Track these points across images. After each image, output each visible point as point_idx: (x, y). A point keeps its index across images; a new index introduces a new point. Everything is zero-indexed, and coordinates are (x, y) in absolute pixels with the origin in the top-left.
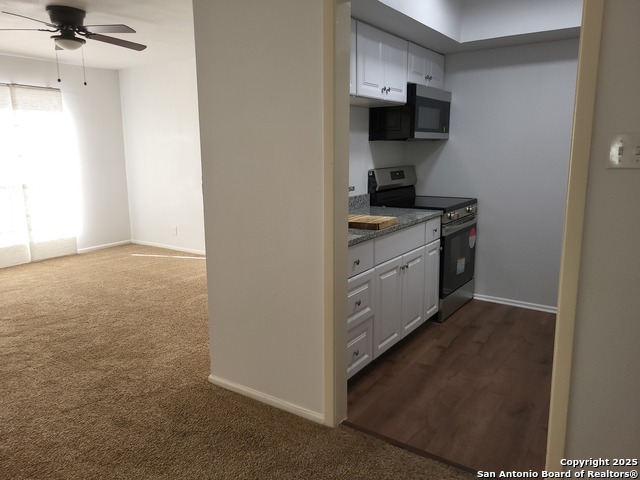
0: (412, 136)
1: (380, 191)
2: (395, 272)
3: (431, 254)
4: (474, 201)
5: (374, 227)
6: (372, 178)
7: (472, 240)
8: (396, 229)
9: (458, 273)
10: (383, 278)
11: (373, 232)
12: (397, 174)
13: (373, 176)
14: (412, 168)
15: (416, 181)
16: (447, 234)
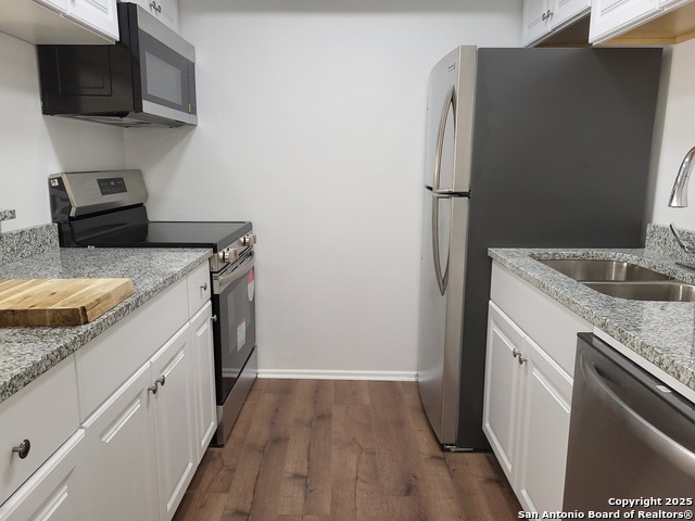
0: (138, 108)
1: (79, 217)
2: (137, 406)
3: (200, 333)
4: (248, 227)
5: (73, 318)
6: (58, 193)
7: (250, 286)
8: (130, 305)
9: (239, 347)
10: (108, 438)
11: (69, 335)
12: (111, 184)
13: (61, 186)
14: (138, 173)
15: (147, 195)
16: (222, 289)
